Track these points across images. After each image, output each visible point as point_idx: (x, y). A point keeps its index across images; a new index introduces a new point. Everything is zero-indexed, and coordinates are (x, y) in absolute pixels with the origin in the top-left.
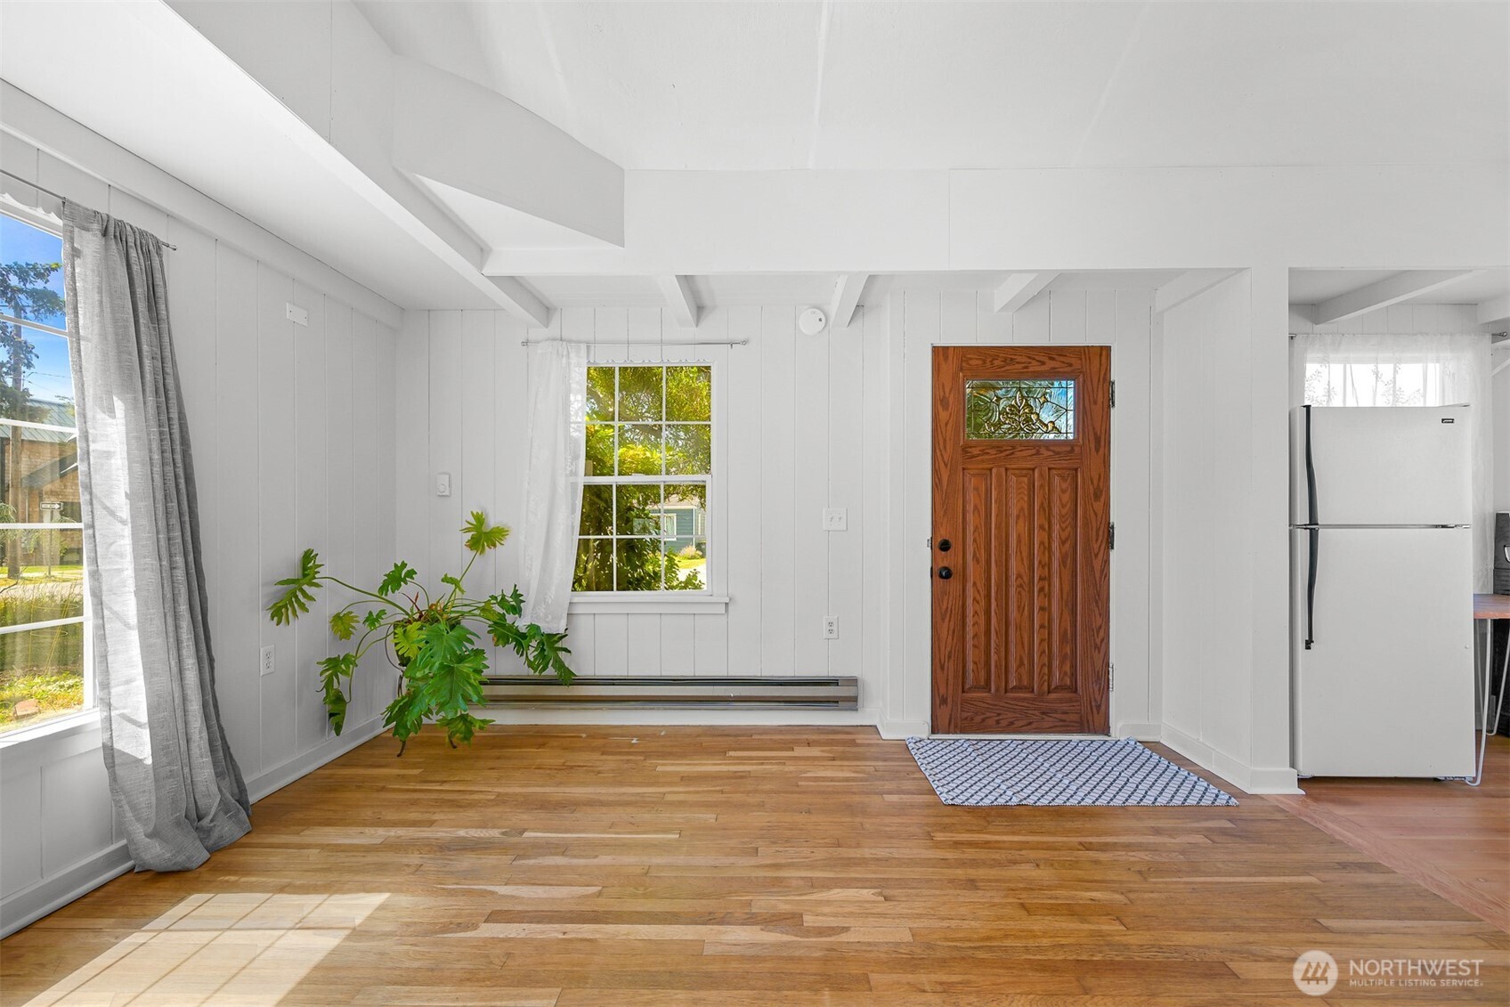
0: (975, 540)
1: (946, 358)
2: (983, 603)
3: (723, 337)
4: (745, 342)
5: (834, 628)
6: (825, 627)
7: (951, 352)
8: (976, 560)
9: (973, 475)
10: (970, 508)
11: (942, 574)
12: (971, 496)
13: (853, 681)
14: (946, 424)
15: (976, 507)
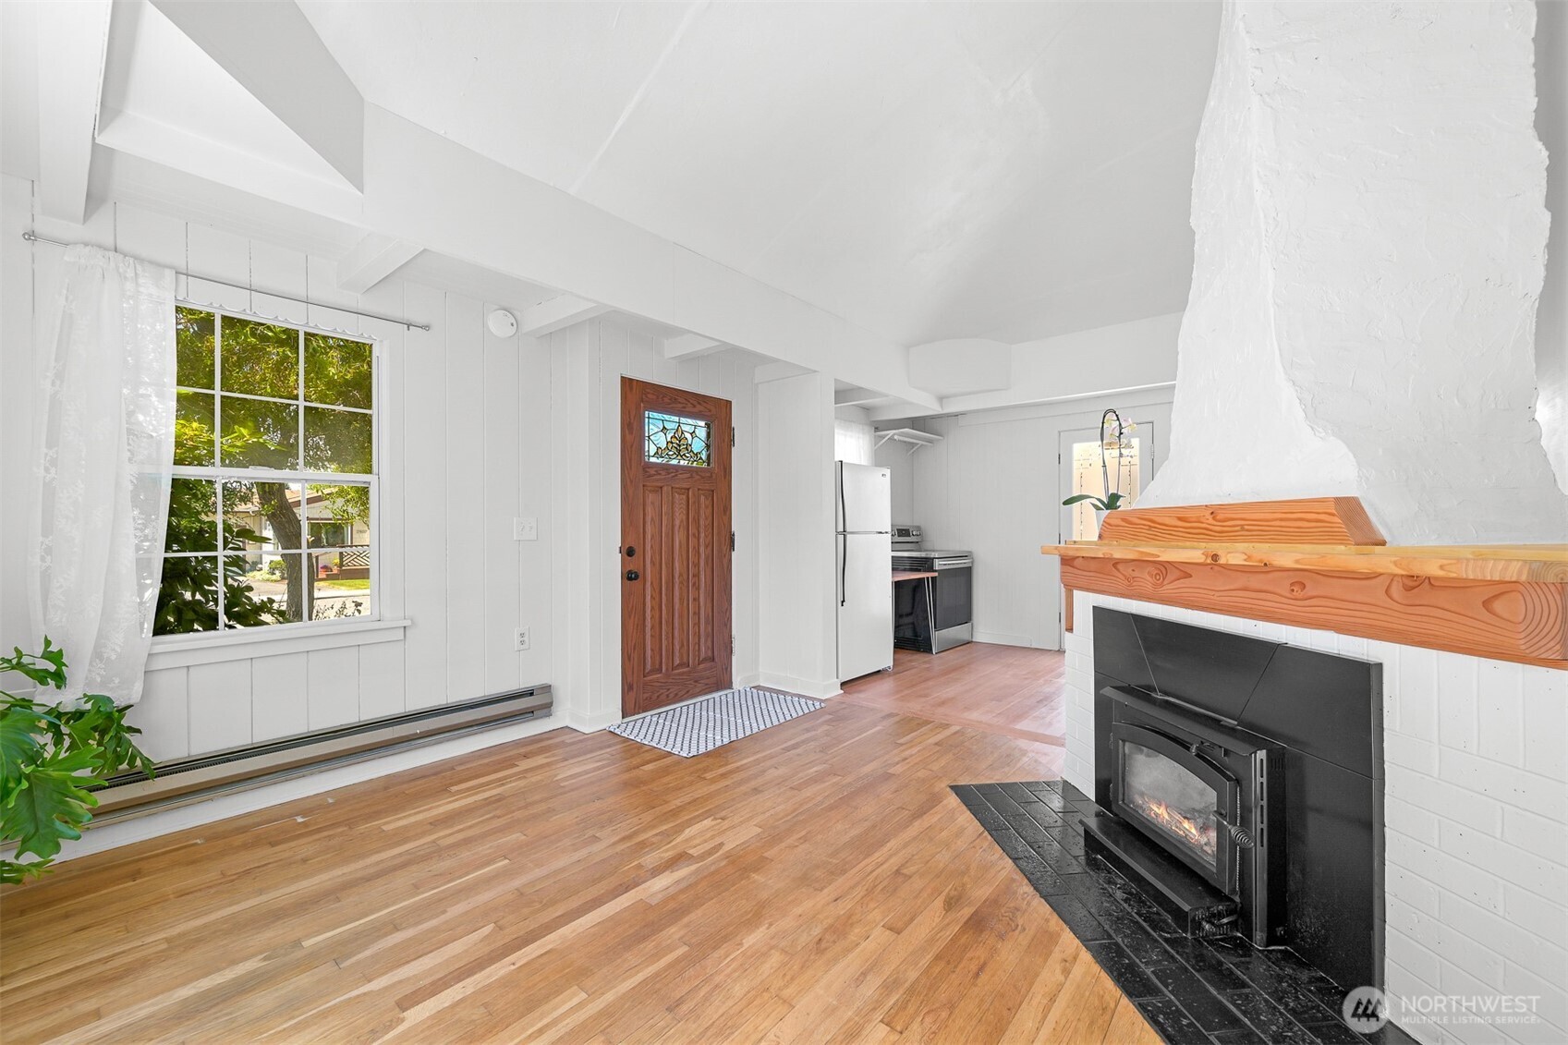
0: (652, 546)
1: (631, 389)
2: (657, 599)
3: (397, 314)
4: (426, 327)
5: (526, 639)
6: (517, 639)
7: (635, 383)
8: (653, 563)
9: (650, 491)
10: (648, 519)
11: (629, 576)
12: (649, 509)
13: (547, 689)
14: (632, 446)
15: (652, 519)
